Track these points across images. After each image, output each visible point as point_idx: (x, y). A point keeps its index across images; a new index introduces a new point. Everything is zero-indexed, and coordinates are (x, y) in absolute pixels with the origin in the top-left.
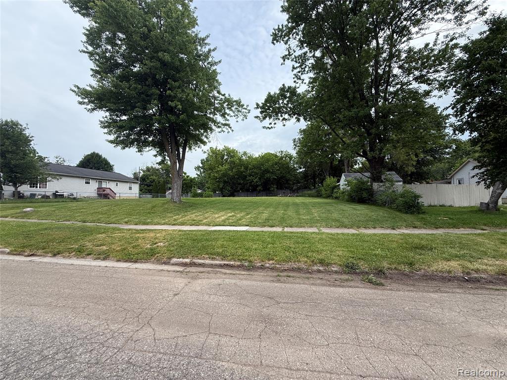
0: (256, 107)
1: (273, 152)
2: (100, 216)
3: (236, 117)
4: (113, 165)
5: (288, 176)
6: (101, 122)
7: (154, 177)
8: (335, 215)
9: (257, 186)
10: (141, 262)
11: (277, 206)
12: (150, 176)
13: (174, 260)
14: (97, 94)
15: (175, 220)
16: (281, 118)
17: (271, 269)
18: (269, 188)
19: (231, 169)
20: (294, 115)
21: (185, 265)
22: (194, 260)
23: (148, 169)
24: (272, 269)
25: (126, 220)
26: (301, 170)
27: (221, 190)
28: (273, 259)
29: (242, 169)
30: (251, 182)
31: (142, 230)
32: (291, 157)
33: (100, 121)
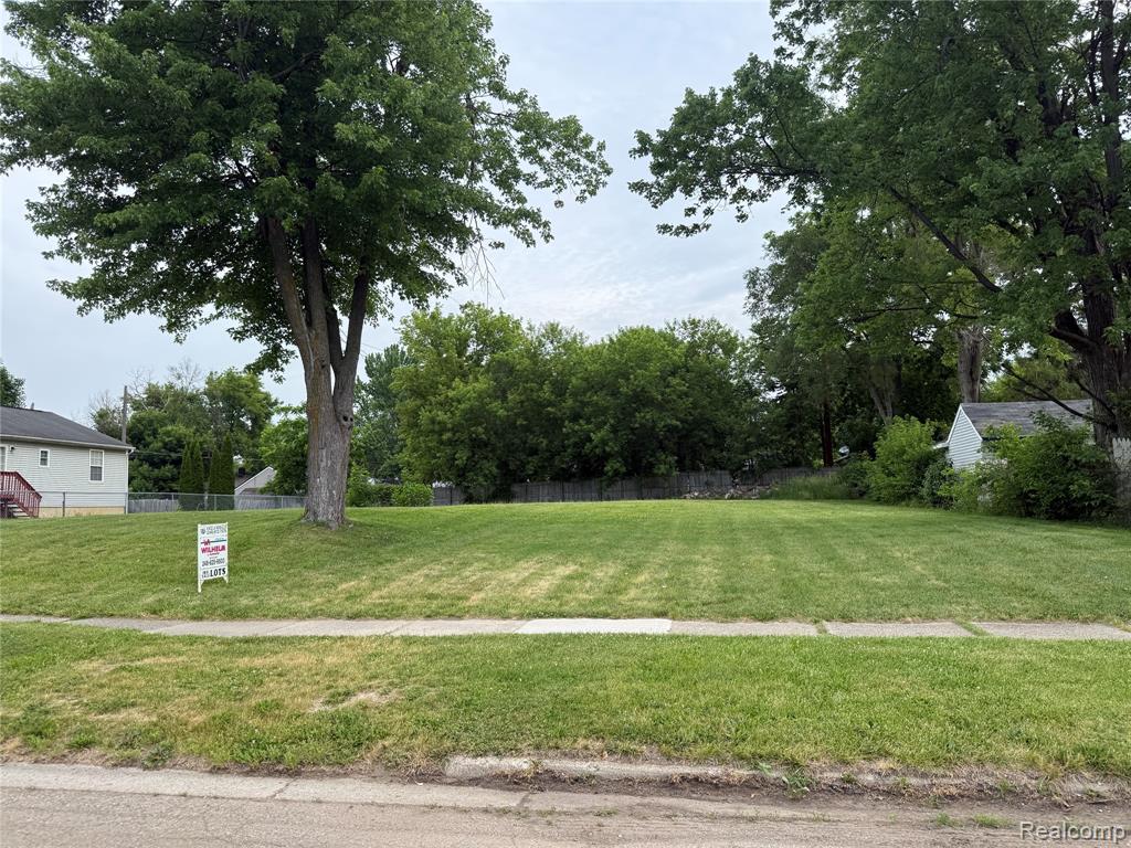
0: (637, 145)
1: (658, 326)
2: (36, 586)
3: (555, 186)
4: (20, 383)
5: (724, 419)
6: (39, 210)
7: (179, 429)
8: (1000, 570)
9: (606, 457)
10: (322, 775)
11: (693, 535)
12: (162, 423)
13: (461, 764)
14: (36, 99)
15: (351, 597)
16: (732, 191)
17: (888, 793)
18: (651, 466)
19: (501, 394)
20: (785, 177)
21: (513, 782)
22: (549, 764)
23: (155, 397)
24: (893, 794)
25: (150, 599)
26: (773, 395)
27: (462, 474)
28: (887, 754)
29: (546, 393)
30: (579, 445)
31: (247, 641)
32: (729, 345)
33: (30, 206)
